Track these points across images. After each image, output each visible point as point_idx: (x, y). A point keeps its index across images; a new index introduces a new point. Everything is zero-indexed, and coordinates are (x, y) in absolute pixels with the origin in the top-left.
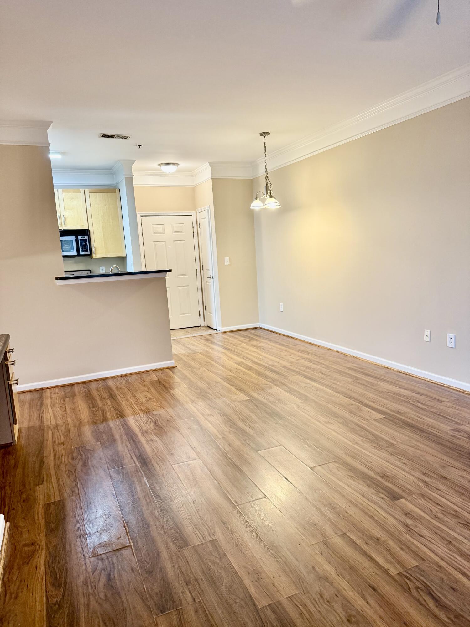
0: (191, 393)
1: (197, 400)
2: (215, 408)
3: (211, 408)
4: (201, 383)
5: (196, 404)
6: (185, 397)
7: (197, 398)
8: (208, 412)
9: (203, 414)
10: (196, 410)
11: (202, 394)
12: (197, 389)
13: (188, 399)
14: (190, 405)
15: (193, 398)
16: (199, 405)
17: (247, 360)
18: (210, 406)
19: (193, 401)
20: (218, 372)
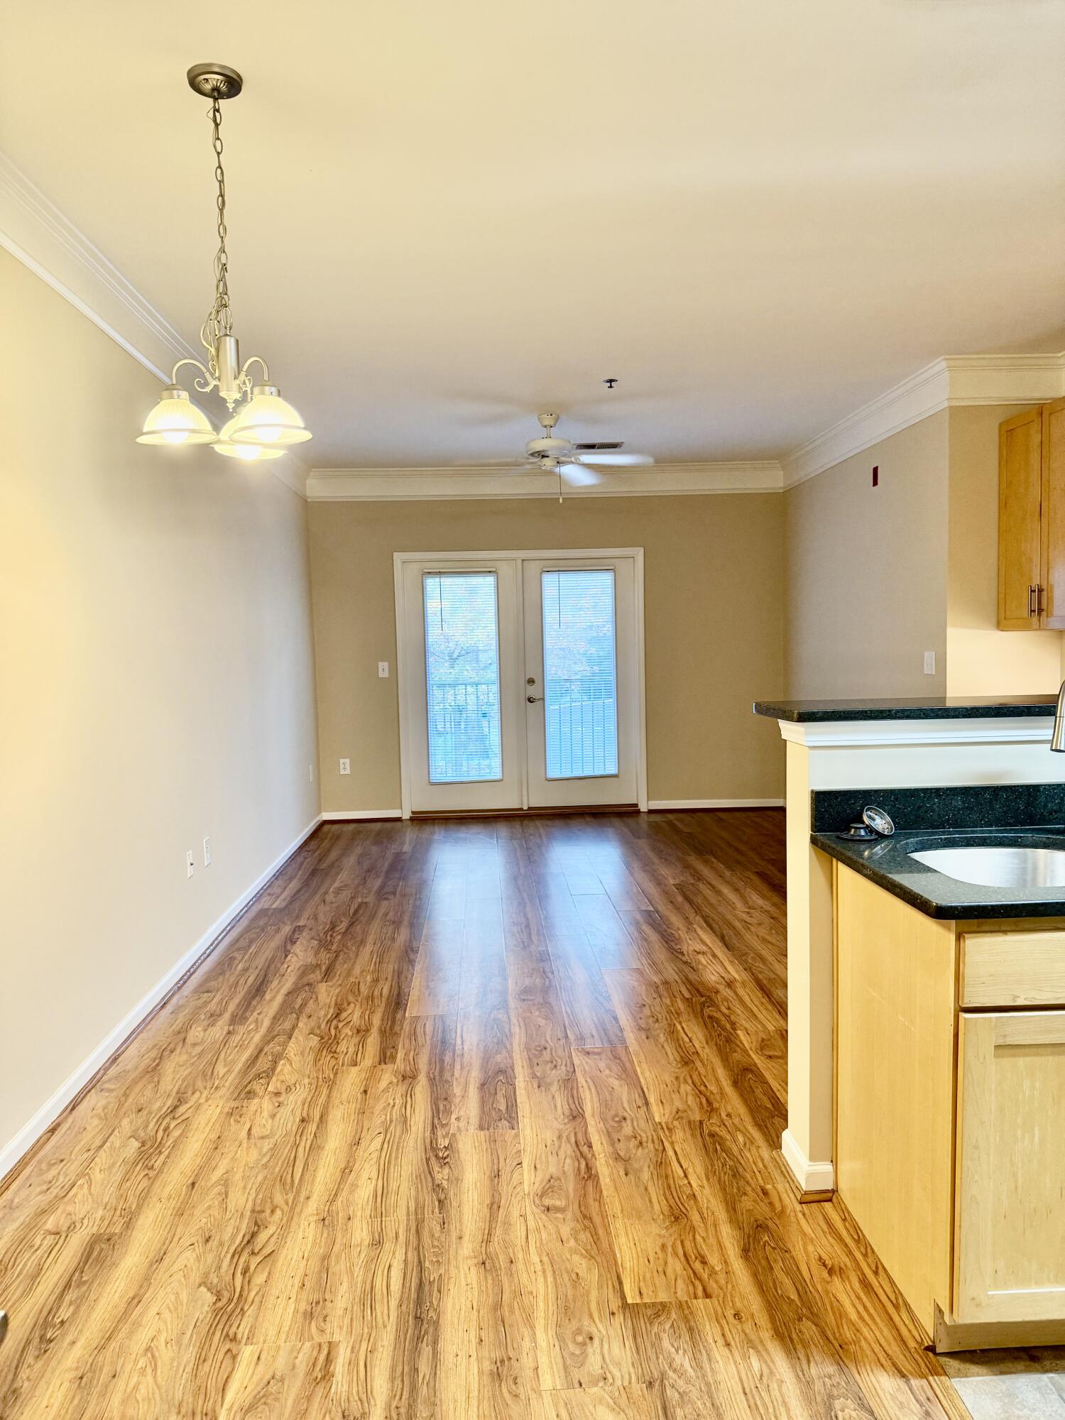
0: (729, 1008)
1: (718, 986)
2: (686, 963)
3: (694, 965)
4: (694, 1038)
5: (723, 978)
6: (746, 999)
7: (717, 992)
8: (702, 959)
9: (714, 956)
10: (725, 964)
11: (703, 999)
12: (710, 1017)
13: (741, 992)
14: (737, 977)
15: (726, 992)
16: (717, 975)
17: (443, 1142)
18: (693, 968)
19: (730, 984)
20: (615, 1083)
